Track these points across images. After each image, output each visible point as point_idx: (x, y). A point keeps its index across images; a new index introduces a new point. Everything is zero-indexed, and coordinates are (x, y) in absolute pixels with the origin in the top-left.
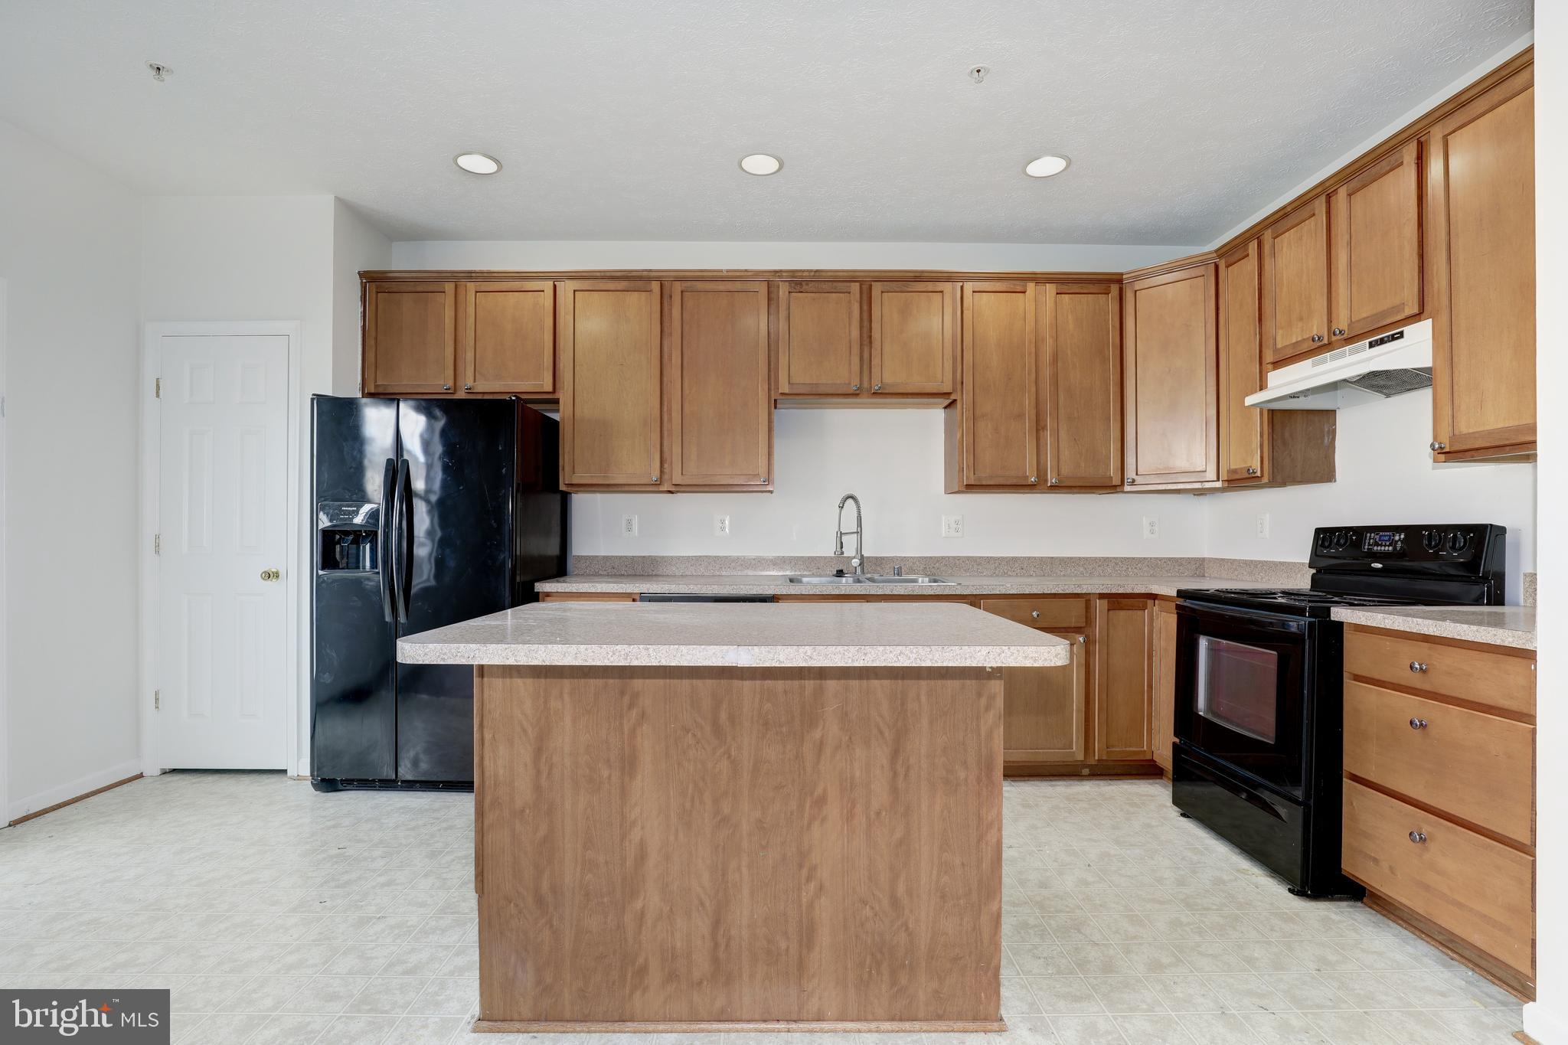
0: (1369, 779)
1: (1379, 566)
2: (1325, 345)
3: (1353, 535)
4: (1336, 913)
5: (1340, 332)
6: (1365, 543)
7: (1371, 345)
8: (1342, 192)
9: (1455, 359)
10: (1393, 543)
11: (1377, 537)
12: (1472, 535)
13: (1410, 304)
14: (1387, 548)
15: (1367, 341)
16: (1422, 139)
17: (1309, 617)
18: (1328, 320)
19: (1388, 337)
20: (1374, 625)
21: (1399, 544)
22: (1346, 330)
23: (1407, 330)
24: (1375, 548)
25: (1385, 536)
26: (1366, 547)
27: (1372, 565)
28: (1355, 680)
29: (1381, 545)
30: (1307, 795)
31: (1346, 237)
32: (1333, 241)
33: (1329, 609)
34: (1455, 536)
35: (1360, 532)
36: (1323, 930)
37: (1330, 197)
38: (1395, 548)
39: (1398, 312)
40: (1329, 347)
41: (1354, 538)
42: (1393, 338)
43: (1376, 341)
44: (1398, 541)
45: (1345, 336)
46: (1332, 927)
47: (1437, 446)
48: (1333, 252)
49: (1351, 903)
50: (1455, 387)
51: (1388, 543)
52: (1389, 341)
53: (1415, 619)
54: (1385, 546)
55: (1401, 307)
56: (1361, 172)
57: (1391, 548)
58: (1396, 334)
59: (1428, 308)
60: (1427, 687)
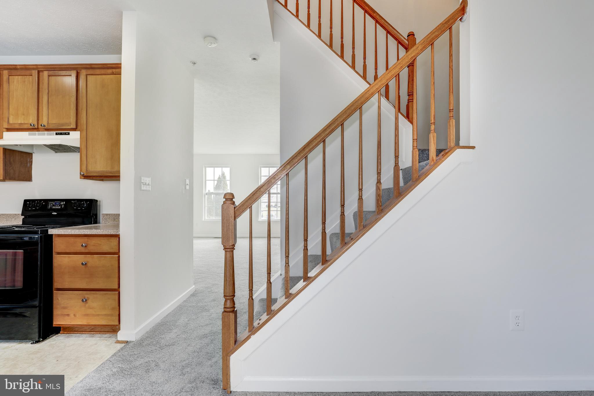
0: (65, 288)
1: (56, 213)
2: (36, 128)
3: (43, 202)
4: (53, 341)
5: (44, 125)
6: (49, 205)
7: (56, 134)
8: (46, 73)
9: (88, 147)
10: (61, 205)
11: (54, 203)
12: (88, 202)
13: (73, 124)
14: (58, 207)
15: (55, 132)
16: (78, 71)
17: (40, 234)
18: (37, 119)
19: (64, 133)
20: (67, 234)
21: (63, 206)
22: (46, 126)
23: (71, 132)
24: (53, 207)
25: (57, 203)
26: (49, 207)
27: (53, 213)
28: (58, 254)
29: (56, 206)
30: (40, 303)
31: (47, 91)
32: (40, 89)
33: (47, 230)
34: (83, 203)
35: (47, 201)
36: (52, 348)
37: (39, 72)
38: (61, 207)
39: (68, 126)
40: (37, 129)
41: (44, 203)
42: (65, 134)
43: (59, 133)
44: (62, 205)
45: (46, 128)
46: (54, 346)
47: (82, 174)
48: (40, 94)
49: (57, 335)
50: (88, 156)
51: (58, 205)
52: (64, 135)
53: (83, 230)
54: (57, 206)
55: (70, 124)
56: (54, 70)
57: (60, 207)
58: (67, 133)
59: (79, 128)
60: (87, 251)
